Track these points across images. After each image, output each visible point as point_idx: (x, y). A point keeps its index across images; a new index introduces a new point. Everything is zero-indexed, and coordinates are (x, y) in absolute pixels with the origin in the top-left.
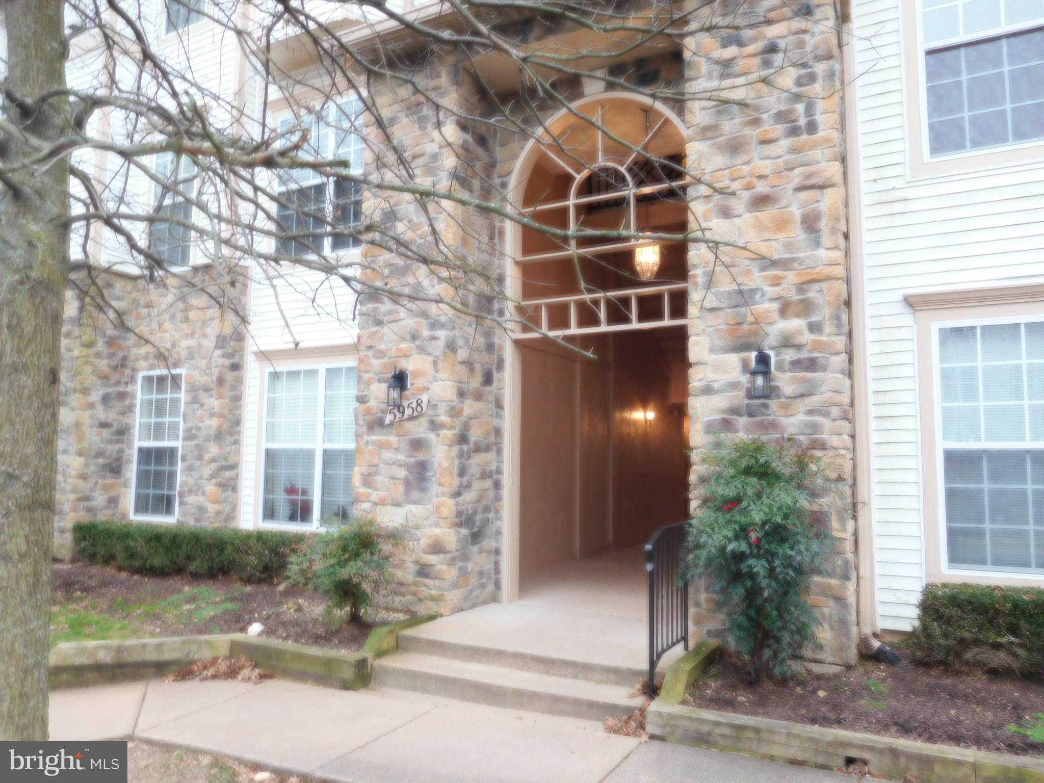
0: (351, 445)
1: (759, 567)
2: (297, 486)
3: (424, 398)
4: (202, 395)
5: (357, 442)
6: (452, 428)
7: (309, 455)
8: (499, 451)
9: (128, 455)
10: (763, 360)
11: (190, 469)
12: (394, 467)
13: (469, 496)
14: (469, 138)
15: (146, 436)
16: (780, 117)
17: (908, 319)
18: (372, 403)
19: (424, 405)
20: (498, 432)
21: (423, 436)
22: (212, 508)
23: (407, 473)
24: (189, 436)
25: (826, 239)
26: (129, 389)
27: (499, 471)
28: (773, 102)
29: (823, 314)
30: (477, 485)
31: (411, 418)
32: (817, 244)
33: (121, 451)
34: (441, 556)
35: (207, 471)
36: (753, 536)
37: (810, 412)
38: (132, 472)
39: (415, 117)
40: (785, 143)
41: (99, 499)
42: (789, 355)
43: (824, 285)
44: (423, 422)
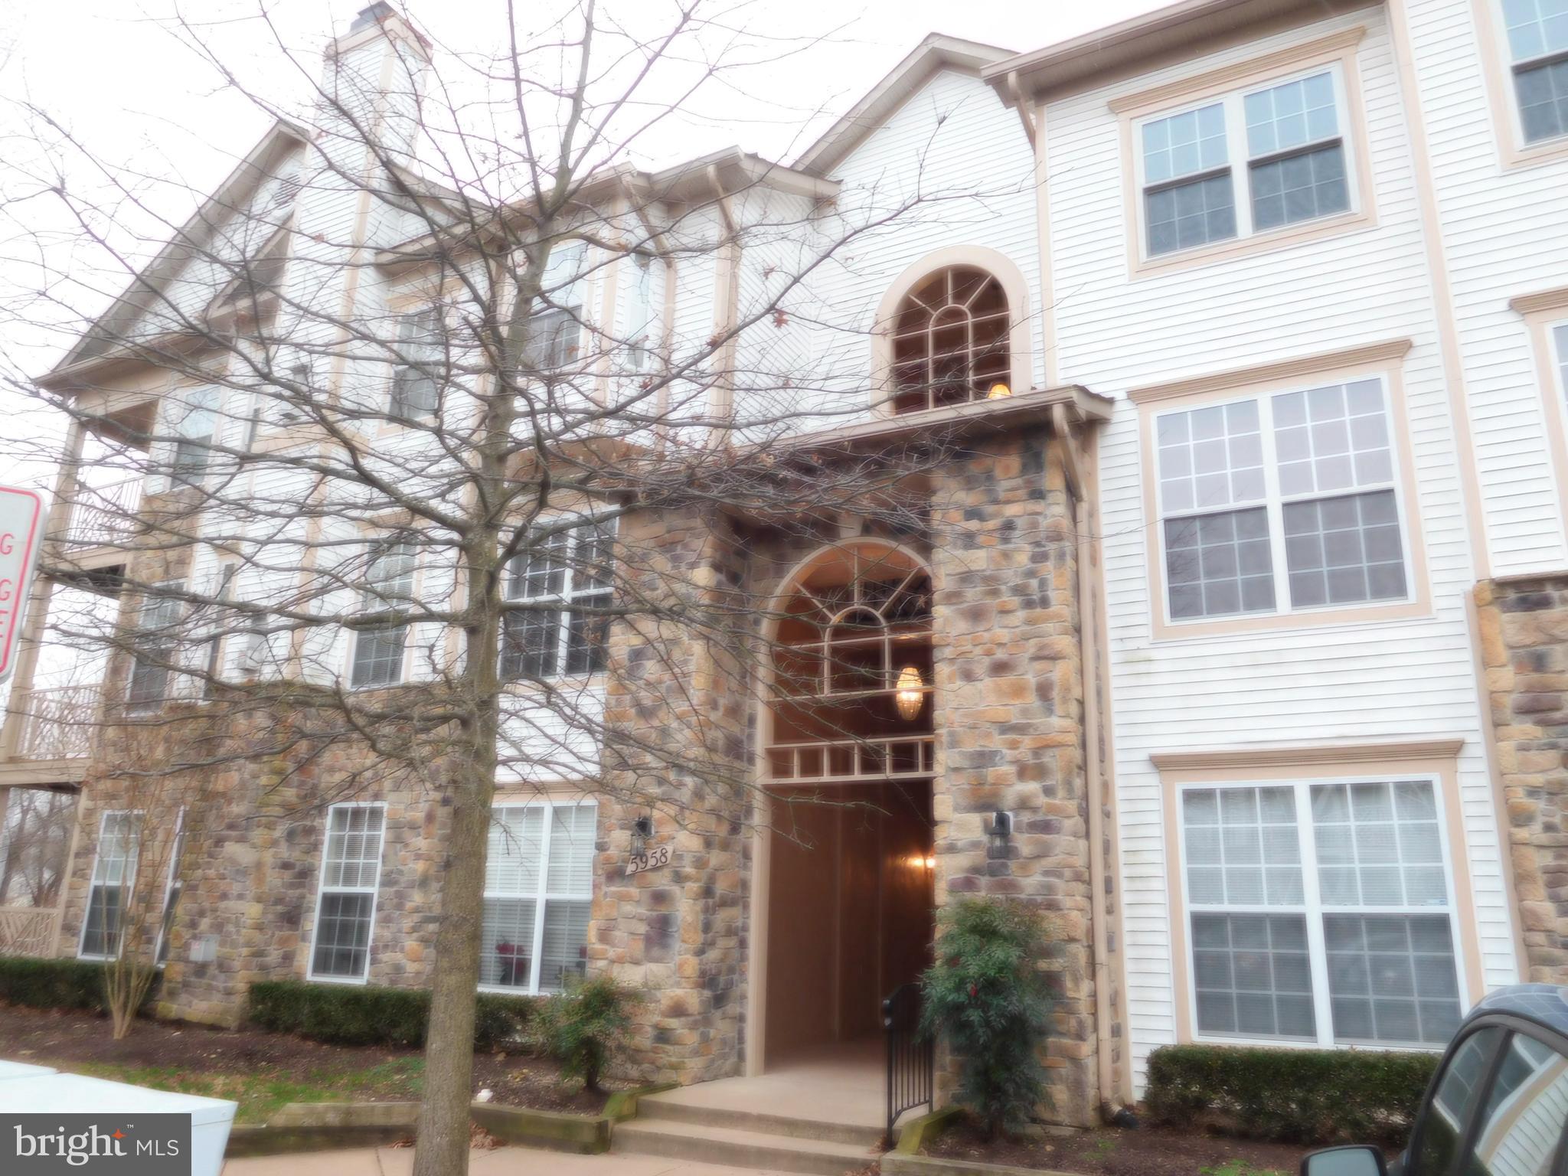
0: (585, 895)
1: (974, 1016)
2: (512, 943)
3: (670, 848)
4: (407, 834)
5: (594, 893)
6: (697, 880)
7: (527, 907)
8: (746, 907)
9: (309, 902)
10: (1002, 821)
11: (386, 921)
12: (634, 921)
13: (713, 955)
14: (722, 577)
15: (333, 879)
16: (1018, 590)
17: (1153, 779)
18: (613, 852)
19: (669, 855)
20: (744, 885)
21: (667, 888)
22: (411, 967)
23: (648, 928)
24: (388, 881)
25: (1058, 709)
26: (317, 823)
27: (745, 928)
28: (1011, 576)
29: (1056, 779)
30: (722, 943)
31: (655, 869)
32: (1049, 711)
33: (302, 897)
34: (683, 1019)
35: (407, 923)
36: (969, 987)
37: (1046, 873)
38: (313, 922)
39: (668, 556)
40: (1021, 615)
41: (274, 956)
42: (1026, 817)
43: (1057, 752)
44: (667, 872)
